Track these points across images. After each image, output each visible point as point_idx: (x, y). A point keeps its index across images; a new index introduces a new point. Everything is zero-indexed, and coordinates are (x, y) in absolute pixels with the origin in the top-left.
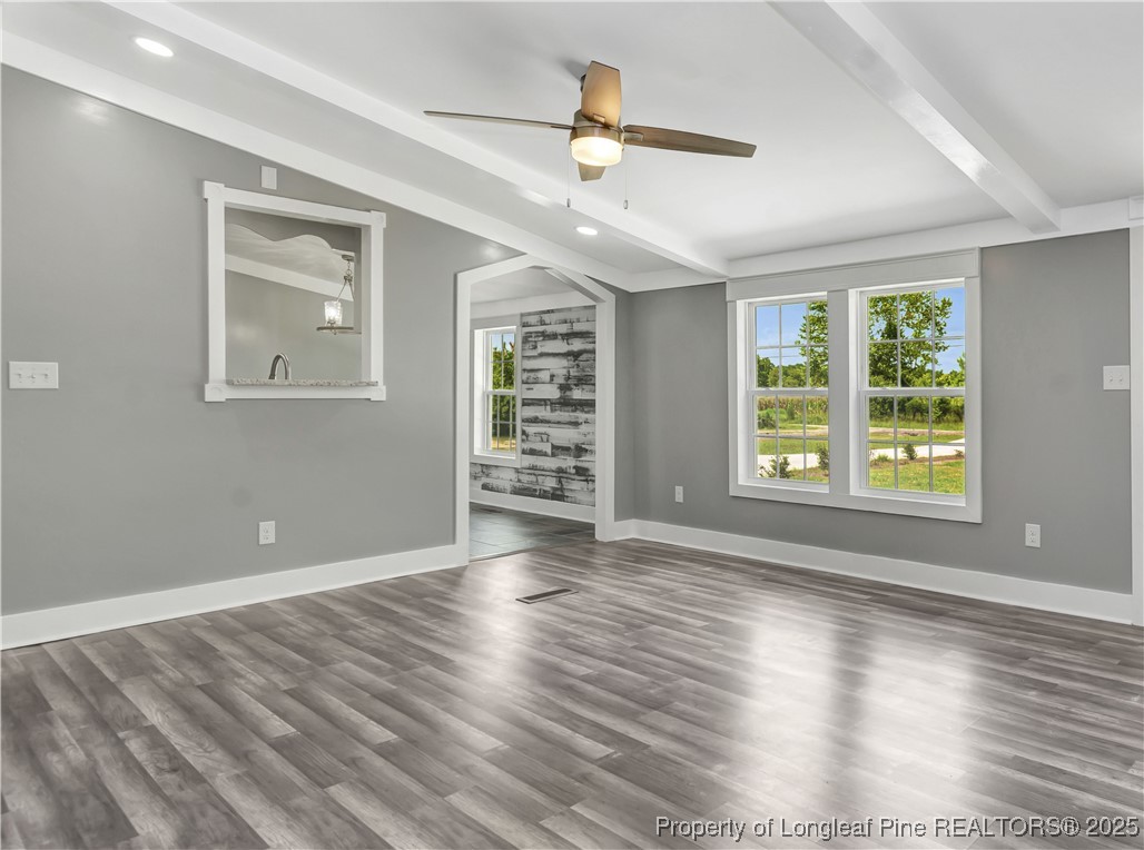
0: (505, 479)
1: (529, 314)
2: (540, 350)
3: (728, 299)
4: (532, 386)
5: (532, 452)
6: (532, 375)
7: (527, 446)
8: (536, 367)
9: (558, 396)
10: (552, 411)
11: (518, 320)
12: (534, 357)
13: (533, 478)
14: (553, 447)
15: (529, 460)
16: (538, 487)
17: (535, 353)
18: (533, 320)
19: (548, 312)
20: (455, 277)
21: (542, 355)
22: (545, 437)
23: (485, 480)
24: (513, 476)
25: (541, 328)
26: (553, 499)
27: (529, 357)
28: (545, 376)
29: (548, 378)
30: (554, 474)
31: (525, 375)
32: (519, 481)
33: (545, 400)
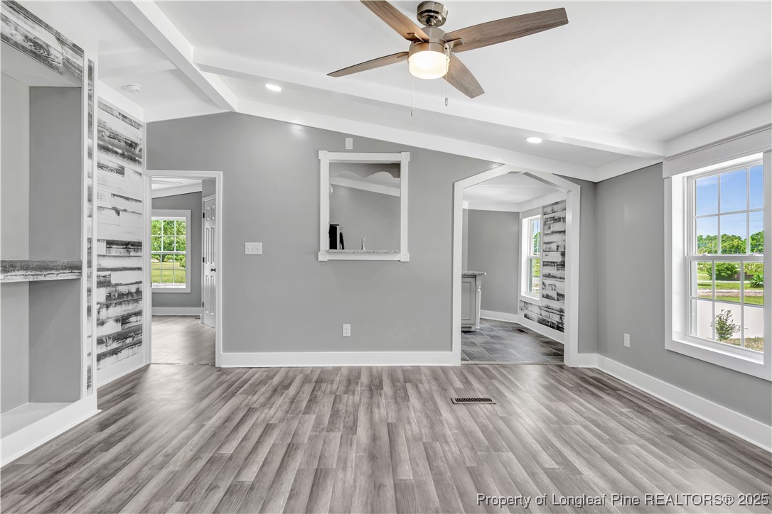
0: (535, 312)
1: (547, 206)
2: (552, 229)
3: (664, 176)
4: (548, 253)
5: (547, 297)
6: (548, 246)
7: (545, 292)
8: (550, 241)
9: (560, 260)
10: (558, 270)
11: (541, 210)
12: (549, 234)
13: (547, 314)
14: (558, 294)
15: (546, 302)
16: (550, 320)
17: (549, 232)
18: (549, 210)
19: (556, 203)
20: (454, 185)
21: (553, 233)
22: (554, 287)
23: (526, 312)
24: (537, 310)
25: (552, 215)
26: (557, 329)
27: (546, 234)
28: (554, 246)
29: (555, 248)
30: (558, 313)
31: (545, 246)
32: (541, 314)
33: (554, 263)
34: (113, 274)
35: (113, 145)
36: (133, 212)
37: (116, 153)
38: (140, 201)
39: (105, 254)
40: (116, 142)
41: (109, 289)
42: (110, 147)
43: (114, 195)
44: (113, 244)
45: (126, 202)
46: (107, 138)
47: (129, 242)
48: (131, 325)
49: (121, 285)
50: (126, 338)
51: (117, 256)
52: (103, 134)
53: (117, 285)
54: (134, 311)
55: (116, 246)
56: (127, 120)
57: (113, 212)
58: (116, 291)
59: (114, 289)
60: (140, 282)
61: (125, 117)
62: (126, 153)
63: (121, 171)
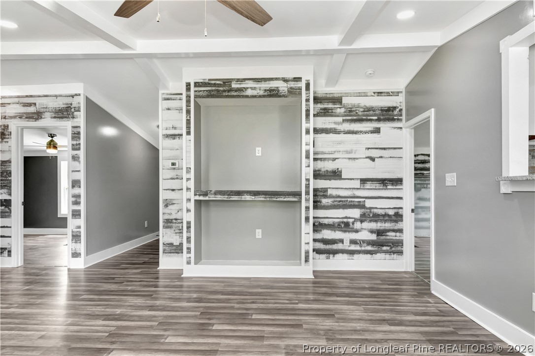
34: (367, 201)
35: (368, 115)
36: (391, 157)
37: (371, 120)
38: (401, 148)
39: (359, 187)
40: (371, 112)
41: (363, 210)
42: (364, 118)
43: (368, 148)
44: (368, 181)
45: (383, 151)
46: (360, 113)
47: (385, 179)
48: (388, 238)
49: (376, 208)
50: (383, 246)
51: (371, 189)
52: (357, 111)
53: (371, 208)
54: (392, 228)
55: (370, 182)
56: (383, 94)
57: (368, 160)
58: (371, 212)
59: (369, 211)
60: (401, 208)
61: (381, 93)
62: (382, 117)
63: (377, 131)
